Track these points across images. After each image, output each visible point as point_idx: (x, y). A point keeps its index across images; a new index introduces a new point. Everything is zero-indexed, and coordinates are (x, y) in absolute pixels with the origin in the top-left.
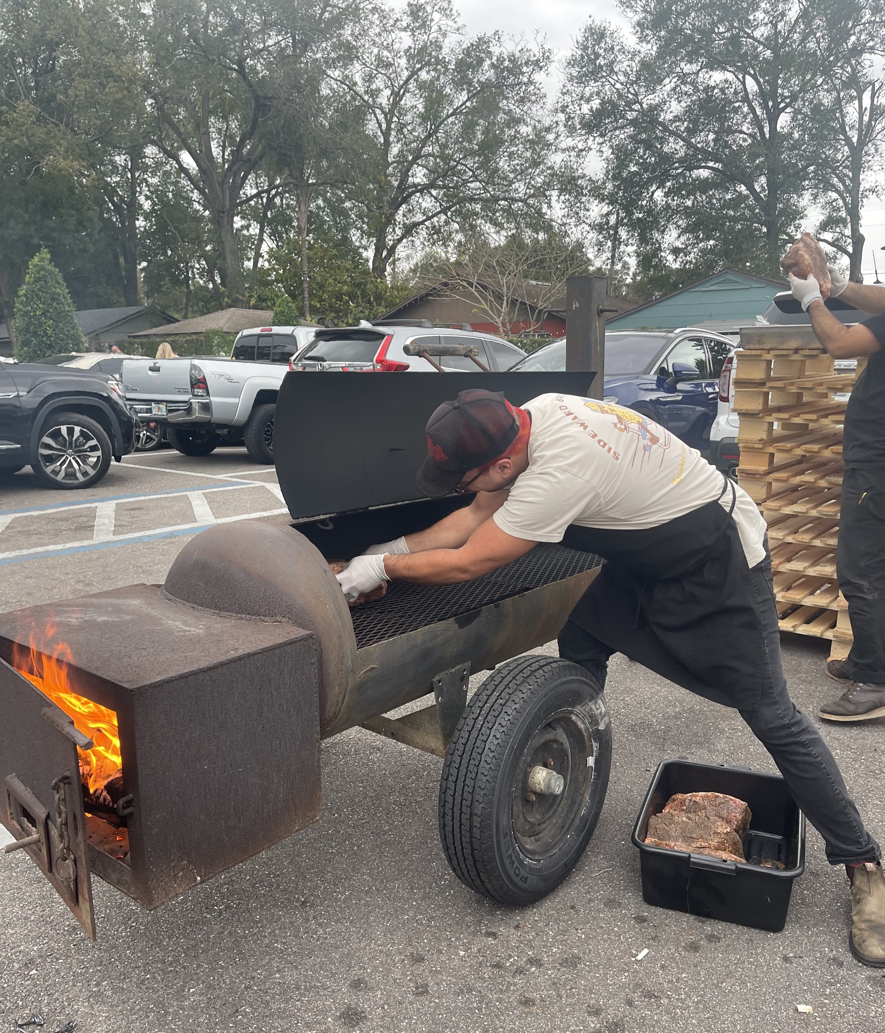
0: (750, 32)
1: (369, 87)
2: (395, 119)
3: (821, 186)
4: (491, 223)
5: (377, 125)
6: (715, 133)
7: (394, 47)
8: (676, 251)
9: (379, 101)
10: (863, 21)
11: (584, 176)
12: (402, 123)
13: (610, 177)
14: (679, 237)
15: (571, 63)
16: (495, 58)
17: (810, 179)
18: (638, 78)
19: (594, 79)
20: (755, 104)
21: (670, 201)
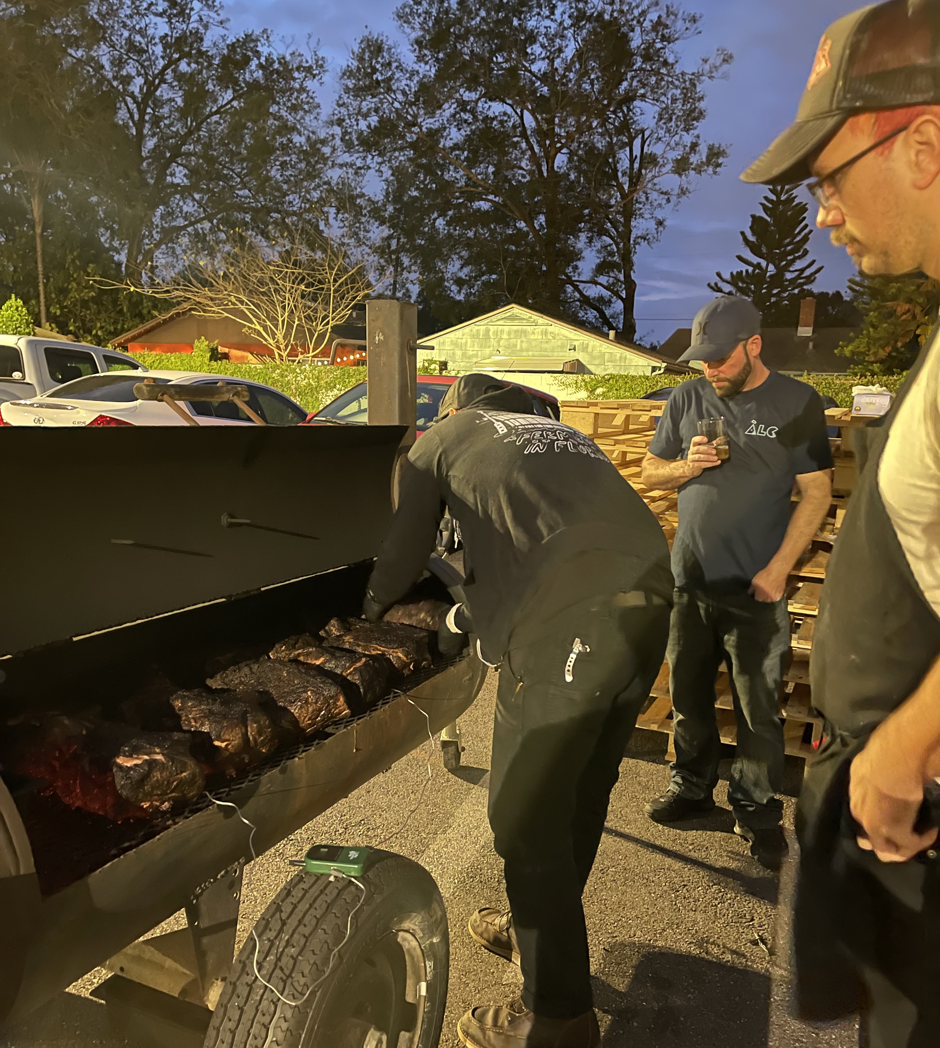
0: (528, 65)
1: (118, 72)
2: (149, 110)
3: (596, 230)
4: (262, 236)
5: (128, 116)
6: (495, 165)
7: (148, 32)
8: (459, 282)
9: (131, 88)
10: (634, 68)
11: (362, 195)
12: (157, 116)
13: (390, 199)
14: (462, 268)
15: (348, 73)
16: (263, 60)
17: (585, 222)
18: (417, 100)
19: (371, 95)
20: (532, 140)
21: (451, 231)
